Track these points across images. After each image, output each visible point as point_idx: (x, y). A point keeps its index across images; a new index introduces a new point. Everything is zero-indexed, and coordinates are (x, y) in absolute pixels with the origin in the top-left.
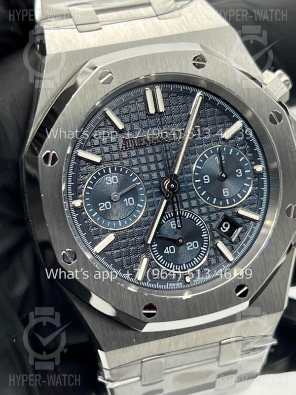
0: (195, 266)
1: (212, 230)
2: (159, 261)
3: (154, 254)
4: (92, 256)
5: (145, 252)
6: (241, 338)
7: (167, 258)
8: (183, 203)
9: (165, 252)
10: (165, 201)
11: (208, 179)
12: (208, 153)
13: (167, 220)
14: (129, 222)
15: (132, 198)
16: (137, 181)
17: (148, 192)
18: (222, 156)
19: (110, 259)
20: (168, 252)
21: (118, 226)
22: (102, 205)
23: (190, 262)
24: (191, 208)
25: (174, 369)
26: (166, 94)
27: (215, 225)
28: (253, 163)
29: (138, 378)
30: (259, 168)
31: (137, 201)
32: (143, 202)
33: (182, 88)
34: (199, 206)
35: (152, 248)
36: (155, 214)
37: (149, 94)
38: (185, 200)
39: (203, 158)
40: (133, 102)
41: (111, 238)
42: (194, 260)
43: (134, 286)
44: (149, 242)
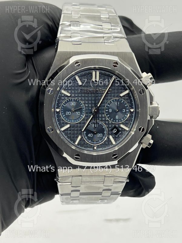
0: (99, 143)
1: (108, 131)
2: (85, 139)
3: (84, 135)
4: (59, 132)
5: (81, 134)
6: (114, 176)
7: (89, 138)
8: (99, 118)
9: (88, 136)
10: (92, 116)
11: (111, 111)
12: (113, 101)
13: (92, 123)
14: (76, 121)
15: (79, 112)
16: (83, 106)
17: (86, 111)
18: (119, 103)
19: (66, 134)
20: (90, 136)
21: (72, 122)
22: (67, 113)
23: (97, 141)
24: (102, 121)
25: (85, 183)
26: (101, 75)
27: (110, 129)
28: (131, 108)
29: (70, 183)
30: (132, 110)
31: (81, 114)
32: (84, 115)
33: (107, 73)
34: (105, 120)
35: (83, 133)
36: (87, 120)
37: (94, 73)
38: (100, 117)
39: (111, 102)
40: (87, 75)
41: (68, 126)
42: (99, 141)
43: (74, 146)
44: (83, 131)
